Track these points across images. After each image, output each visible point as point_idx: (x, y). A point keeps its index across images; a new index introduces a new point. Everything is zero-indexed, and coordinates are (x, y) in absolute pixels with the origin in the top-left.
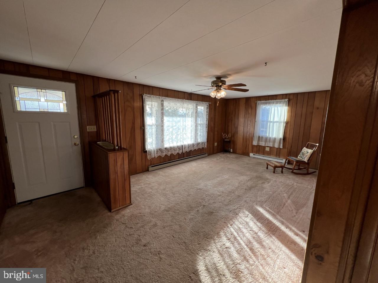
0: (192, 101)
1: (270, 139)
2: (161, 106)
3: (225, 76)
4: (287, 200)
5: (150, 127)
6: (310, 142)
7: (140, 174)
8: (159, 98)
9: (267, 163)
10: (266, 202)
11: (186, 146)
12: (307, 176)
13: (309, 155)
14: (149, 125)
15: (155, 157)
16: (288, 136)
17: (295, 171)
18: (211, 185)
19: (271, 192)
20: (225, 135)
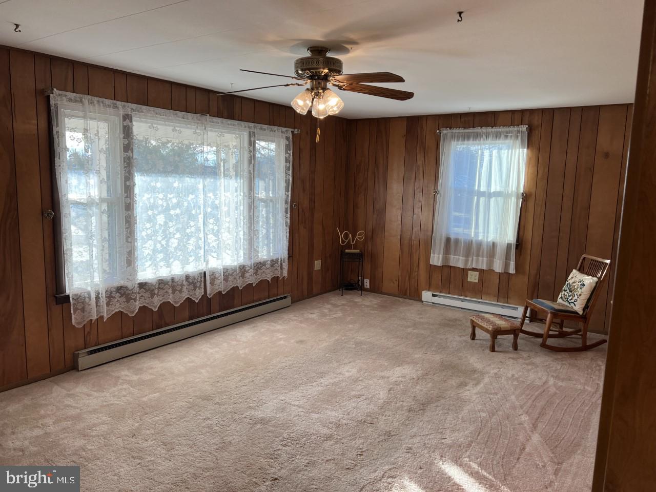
0: (236, 122)
1: (479, 245)
2: (122, 136)
3: (340, 47)
4: (530, 433)
5: (81, 212)
6: (589, 254)
7: (42, 382)
8: (115, 107)
9: (472, 321)
10: (469, 445)
11: (218, 275)
12: (583, 354)
13: (585, 292)
14: (77, 204)
15: (102, 317)
16: (528, 235)
17: (550, 342)
18: (301, 403)
19: (483, 411)
20: (346, 236)
